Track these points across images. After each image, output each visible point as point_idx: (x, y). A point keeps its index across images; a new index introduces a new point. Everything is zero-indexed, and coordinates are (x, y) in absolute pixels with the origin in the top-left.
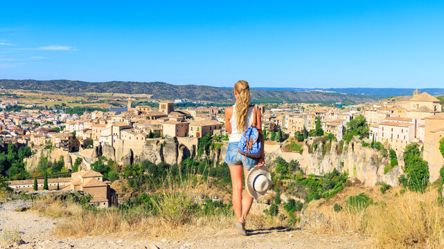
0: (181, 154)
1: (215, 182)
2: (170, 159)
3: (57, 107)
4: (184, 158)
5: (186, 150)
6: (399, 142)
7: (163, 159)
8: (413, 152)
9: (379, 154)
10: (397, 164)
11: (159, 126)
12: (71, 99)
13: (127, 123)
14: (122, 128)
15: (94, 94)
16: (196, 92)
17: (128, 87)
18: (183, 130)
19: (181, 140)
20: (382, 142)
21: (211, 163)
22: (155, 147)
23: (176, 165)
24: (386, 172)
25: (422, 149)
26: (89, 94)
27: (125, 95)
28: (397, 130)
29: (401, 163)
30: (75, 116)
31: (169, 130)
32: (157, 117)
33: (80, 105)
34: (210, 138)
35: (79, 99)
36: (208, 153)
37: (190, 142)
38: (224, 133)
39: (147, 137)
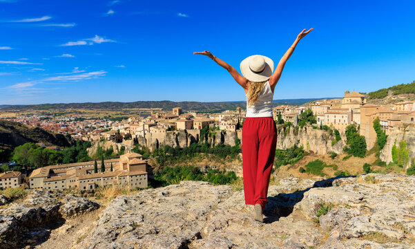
0: (189, 140)
1: (213, 158)
2: (182, 144)
3: (105, 117)
4: (191, 143)
5: (192, 138)
6: (341, 125)
7: (178, 144)
8: (352, 131)
9: (327, 133)
10: (340, 139)
11: (174, 123)
12: (114, 113)
13: (153, 122)
14: (150, 126)
15: (128, 109)
16: (188, 105)
17: (148, 104)
18: (190, 124)
19: (189, 132)
20: (329, 126)
21: (209, 145)
22: (173, 137)
23: (187, 147)
24: (333, 145)
25: (359, 128)
26: (125, 109)
27: (146, 109)
28: (339, 117)
29: (344, 139)
30: (117, 122)
31: (181, 126)
32: (172, 118)
33: (120, 116)
34: (208, 129)
35: (119, 112)
36: (207, 139)
37: (195, 133)
38: (216, 126)
39: (167, 130)
